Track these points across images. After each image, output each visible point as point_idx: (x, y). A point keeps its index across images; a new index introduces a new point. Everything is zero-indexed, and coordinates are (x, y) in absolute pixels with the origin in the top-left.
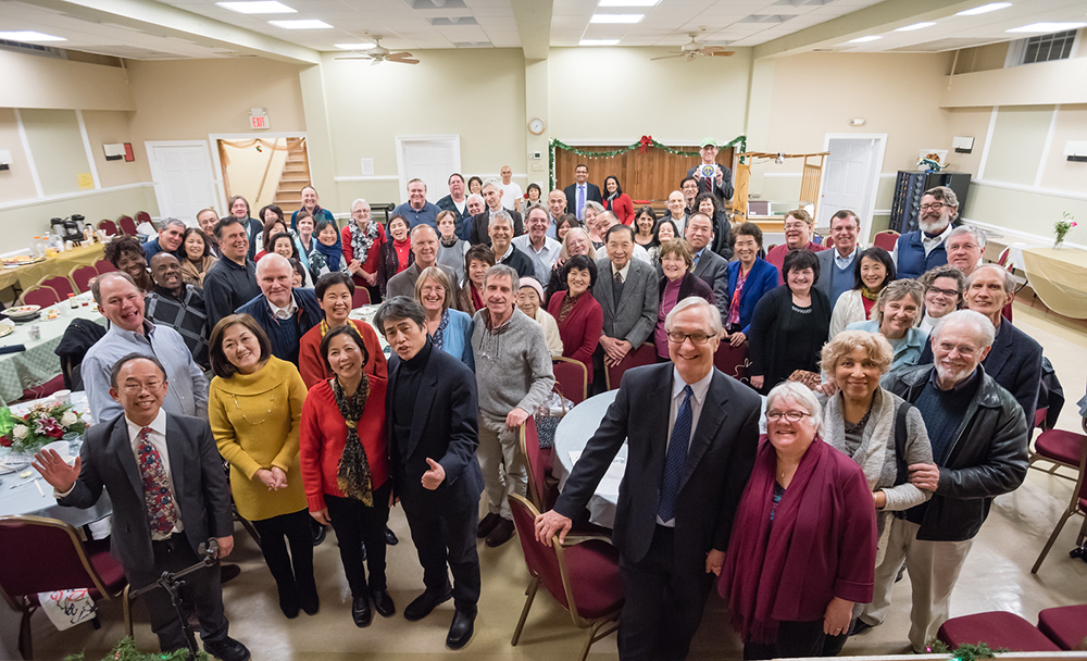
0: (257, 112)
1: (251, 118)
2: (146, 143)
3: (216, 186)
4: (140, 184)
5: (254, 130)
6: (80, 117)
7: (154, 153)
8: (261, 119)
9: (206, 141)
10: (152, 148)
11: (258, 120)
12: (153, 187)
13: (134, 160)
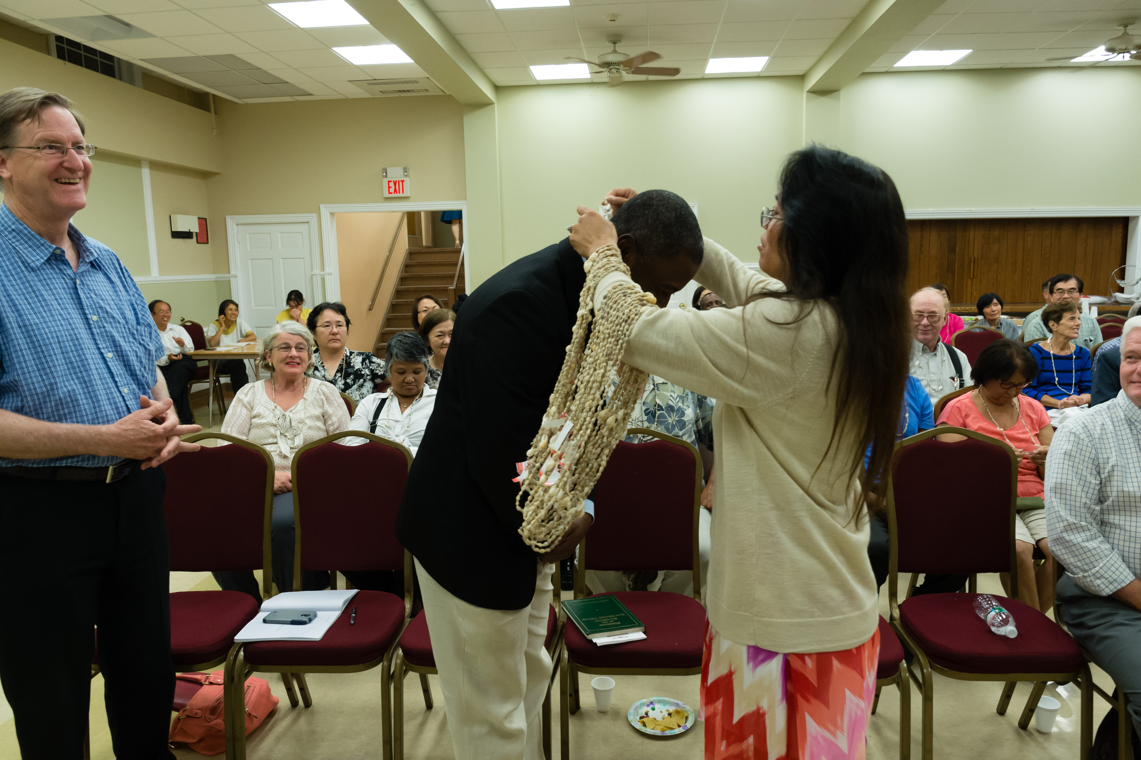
0: (395, 174)
1: (385, 181)
2: (228, 219)
3: (323, 280)
4: (212, 277)
5: (387, 199)
6: (146, 172)
7: (238, 233)
8: (401, 183)
9: (315, 216)
10: (235, 226)
11: (395, 184)
12: (229, 281)
13: (207, 243)
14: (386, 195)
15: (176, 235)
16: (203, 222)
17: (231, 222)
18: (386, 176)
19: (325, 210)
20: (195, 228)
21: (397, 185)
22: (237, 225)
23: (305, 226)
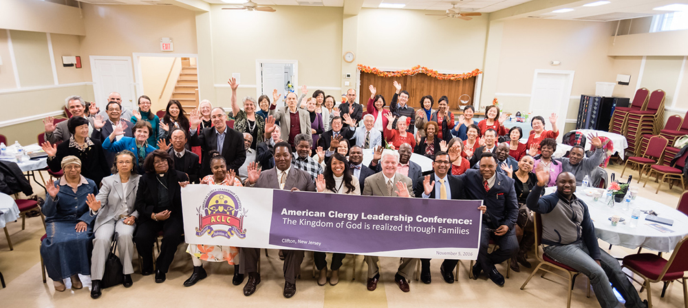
0: (166, 40)
1: (162, 44)
3: (135, 86)
4: (84, 83)
5: (162, 51)
6: (49, 38)
7: (95, 64)
8: (169, 45)
9: (130, 57)
11: (166, 45)
12: (92, 85)
13: (81, 68)
15: (65, 65)
16: (78, 58)
18: (162, 41)
19: (135, 55)
20: (75, 62)
22: (95, 59)
23: (126, 62)
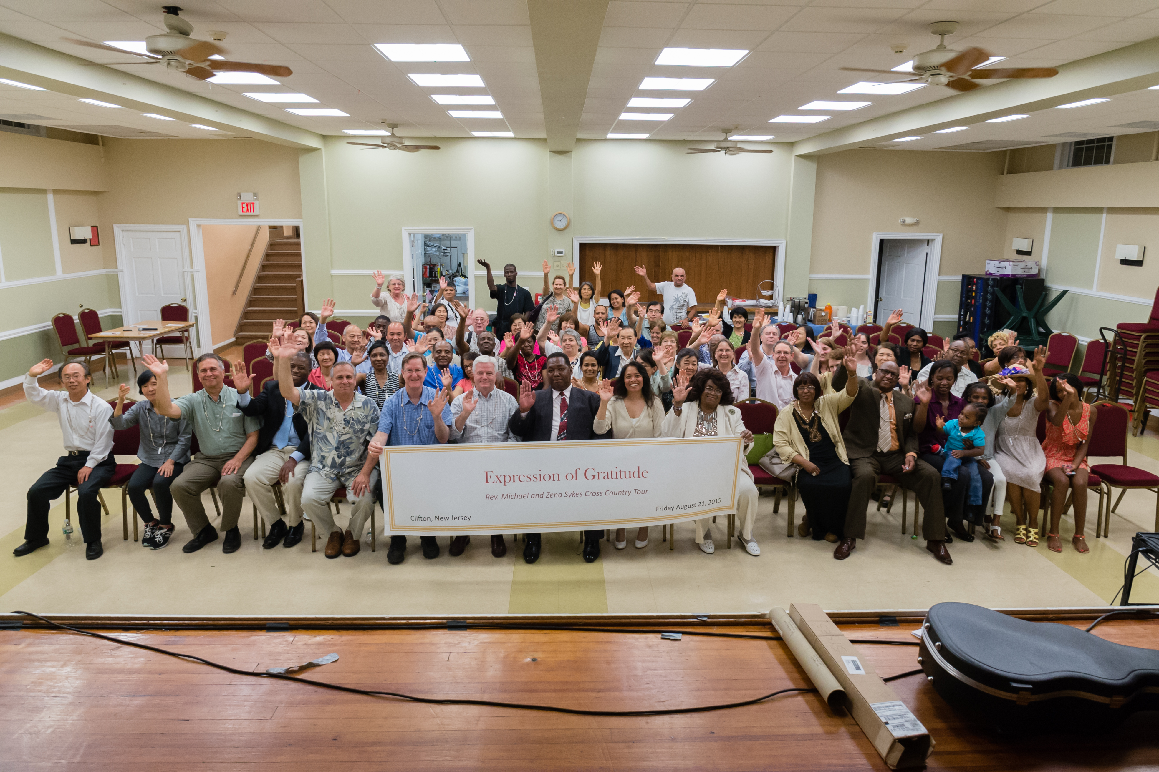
0: (248, 197)
1: (240, 203)
2: (116, 227)
3: (192, 276)
4: (103, 271)
5: (241, 216)
6: (50, 197)
7: (123, 237)
8: (252, 205)
9: (185, 227)
10: (121, 232)
11: (247, 205)
12: (117, 275)
13: (99, 244)
14: (241, 213)
15: (74, 242)
16: (95, 229)
17: (118, 230)
18: (240, 199)
19: (193, 223)
20: (89, 235)
21: (249, 207)
22: (123, 231)
23: (178, 234)
